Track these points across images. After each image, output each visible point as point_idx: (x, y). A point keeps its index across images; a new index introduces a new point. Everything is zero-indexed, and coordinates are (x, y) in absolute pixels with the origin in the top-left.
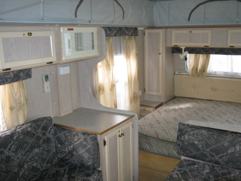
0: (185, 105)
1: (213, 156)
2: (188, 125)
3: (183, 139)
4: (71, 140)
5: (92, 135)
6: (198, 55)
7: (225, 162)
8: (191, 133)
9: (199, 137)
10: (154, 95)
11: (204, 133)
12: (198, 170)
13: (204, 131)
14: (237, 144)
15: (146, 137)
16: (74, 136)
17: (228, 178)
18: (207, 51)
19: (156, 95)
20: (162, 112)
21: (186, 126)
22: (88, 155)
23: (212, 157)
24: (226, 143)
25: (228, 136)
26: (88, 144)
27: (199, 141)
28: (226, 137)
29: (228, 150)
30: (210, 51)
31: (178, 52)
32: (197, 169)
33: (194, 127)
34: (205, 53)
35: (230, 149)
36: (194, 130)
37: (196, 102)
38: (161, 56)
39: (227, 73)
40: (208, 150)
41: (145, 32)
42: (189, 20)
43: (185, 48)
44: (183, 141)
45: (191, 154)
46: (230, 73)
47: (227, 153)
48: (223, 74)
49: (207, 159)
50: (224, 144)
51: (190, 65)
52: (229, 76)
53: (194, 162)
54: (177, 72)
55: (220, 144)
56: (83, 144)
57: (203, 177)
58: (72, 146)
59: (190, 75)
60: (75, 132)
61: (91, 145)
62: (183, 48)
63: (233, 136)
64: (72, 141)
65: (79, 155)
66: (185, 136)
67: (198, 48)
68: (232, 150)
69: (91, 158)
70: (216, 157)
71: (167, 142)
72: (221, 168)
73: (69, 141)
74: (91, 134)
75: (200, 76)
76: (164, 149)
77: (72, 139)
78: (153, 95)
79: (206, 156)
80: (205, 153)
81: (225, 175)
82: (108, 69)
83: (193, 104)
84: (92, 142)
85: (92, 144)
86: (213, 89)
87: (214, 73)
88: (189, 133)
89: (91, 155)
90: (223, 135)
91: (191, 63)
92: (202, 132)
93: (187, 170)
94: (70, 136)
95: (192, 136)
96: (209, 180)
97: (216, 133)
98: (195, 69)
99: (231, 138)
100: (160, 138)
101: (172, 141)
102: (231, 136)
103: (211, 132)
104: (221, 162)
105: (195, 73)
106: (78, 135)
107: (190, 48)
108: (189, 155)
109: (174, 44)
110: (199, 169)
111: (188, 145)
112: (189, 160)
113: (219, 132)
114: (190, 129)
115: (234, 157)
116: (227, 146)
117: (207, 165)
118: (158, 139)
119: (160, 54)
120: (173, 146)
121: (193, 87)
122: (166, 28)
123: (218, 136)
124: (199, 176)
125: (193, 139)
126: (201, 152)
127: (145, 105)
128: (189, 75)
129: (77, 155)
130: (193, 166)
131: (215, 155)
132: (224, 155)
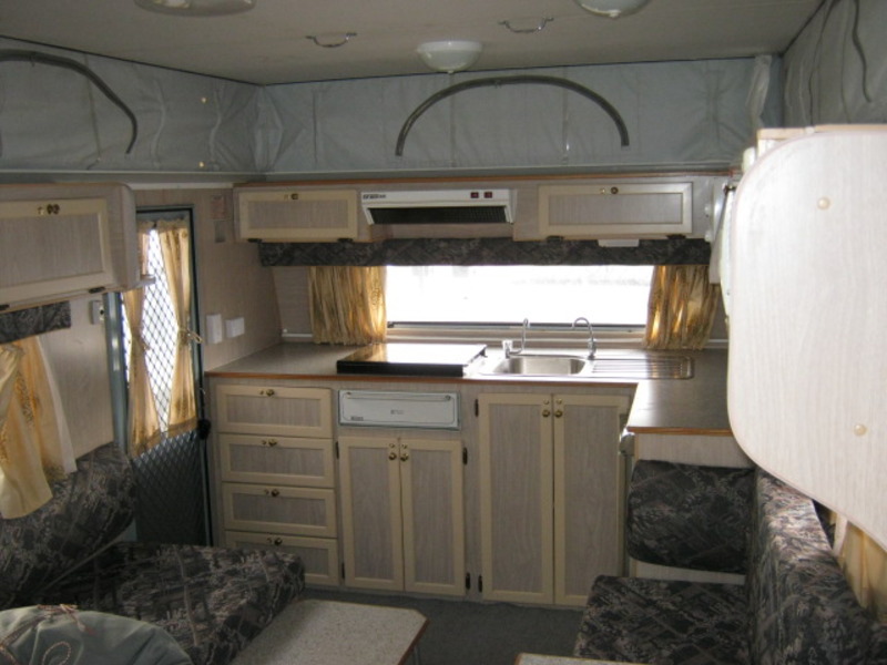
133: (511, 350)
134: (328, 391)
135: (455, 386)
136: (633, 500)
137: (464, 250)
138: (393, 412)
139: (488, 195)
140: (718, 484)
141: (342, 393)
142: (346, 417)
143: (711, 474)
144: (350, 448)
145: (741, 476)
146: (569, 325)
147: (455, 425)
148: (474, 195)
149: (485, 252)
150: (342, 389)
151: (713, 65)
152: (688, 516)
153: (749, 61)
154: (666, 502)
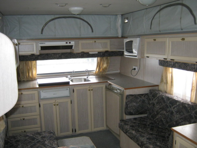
133: (70, 78)
134: (37, 91)
135: (68, 86)
136: (128, 103)
137: (58, 56)
138: (54, 94)
139: (70, 43)
140: (142, 97)
141: (41, 91)
142: (42, 97)
143: (140, 96)
144: (43, 104)
145: (145, 95)
146: (84, 71)
147: (69, 95)
148: (67, 43)
149: (63, 56)
150: (41, 90)
151: (109, 16)
152: (138, 104)
153: (116, 16)
154: (134, 102)
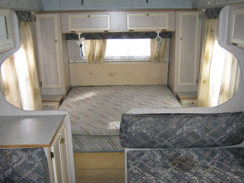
0: (88, 94)
1: (162, 141)
2: (132, 115)
3: (130, 131)
4: (7, 163)
5: (38, 149)
6: (95, 40)
7: (173, 144)
8: (138, 122)
9: (147, 125)
10: (53, 88)
11: (150, 120)
12: (151, 159)
13: (150, 119)
14: (184, 125)
15: (75, 136)
16: (11, 156)
17: (181, 159)
18: (104, 36)
19: (54, 88)
20: (71, 106)
21: (131, 116)
22: (37, 176)
23: (161, 143)
24: (174, 126)
25: (174, 119)
26: (36, 162)
27: (147, 130)
28: (172, 120)
29: (176, 132)
30: (107, 36)
31: (72, 38)
32: (149, 157)
33: (139, 116)
34: (102, 38)
35: (178, 131)
36: (140, 119)
37: (96, 89)
38: (57, 43)
39: (123, 57)
40: (157, 136)
41: (35, 17)
42: (82, 3)
43: (81, 33)
44: (130, 132)
45: (139, 144)
46: (126, 56)
47: (175, 135)
48: (119, 58)
49: (155, 146)
50: (172, 127)
51: (85, 52)
52: (125, 59)
53: (141, 152)
54: (72, 60)
55: (168, 128)
56: (28, 164)
57: (160, 164)
58: (10, 171)
59: (87, 62)
60: (9, 151)
61: (40, 163)
62: (79, 34)
63: (178, 117)
64: (9, 163)
65: (22, 179)
66: (132, 127)
67: (94, 33)
68: (180, 131)
69: (42, 179)
70: (165, 142)
71: (100, 137)
72: (168, 151)
73: (3, 165)
74: (36, 149)
75: (97, 62)
76: (97, 145)
77: (8, 161)
78: (51, 88)
79: (155, 143)
80: (154, 140)
81: (177, 157)
82: (12, 63)
83: (95, 92)
84: (41, 159)
85: (41, 161)
86: (111, 74)
87: (111, 58)
88: (136, 123)
89: (42, 175)
90: (169, 119)
91: (87, 49)
92: (148, 120)
93: (141, 161)
94: (4, 158)
95: (139, 126)
96: (167, 166)
97: (162, 118)
98: (92, 55)
99: (177, 120)
100: (91, 134)
101: (105, 134)
102: (177, 118)
103: (157, 117)
104: (170, 145)
105: (92, 59)
106: (16, 154)
107: (86, 33)
108: (137, 145)
109: (70, 30)
110: (151, 157)
111: (136, 136)
112: (135, 151)
113: (165, 116)
114: (136, 119)
115: (182, 137)
116: (175, 129)
117: (154, 152)
118: (89, 135)
119: (56, 41)
120: (107, 140)
121: (91, 75)
122: (61, 12)
123: (165, 120)
124: (157, 164)
125: (141, 128)
126: (150, 140)
127: (46, 100)
128: (85, 62)
129: (20, 180)
130: (143, 156)
131: (164, 140)
132: (173, 137)
